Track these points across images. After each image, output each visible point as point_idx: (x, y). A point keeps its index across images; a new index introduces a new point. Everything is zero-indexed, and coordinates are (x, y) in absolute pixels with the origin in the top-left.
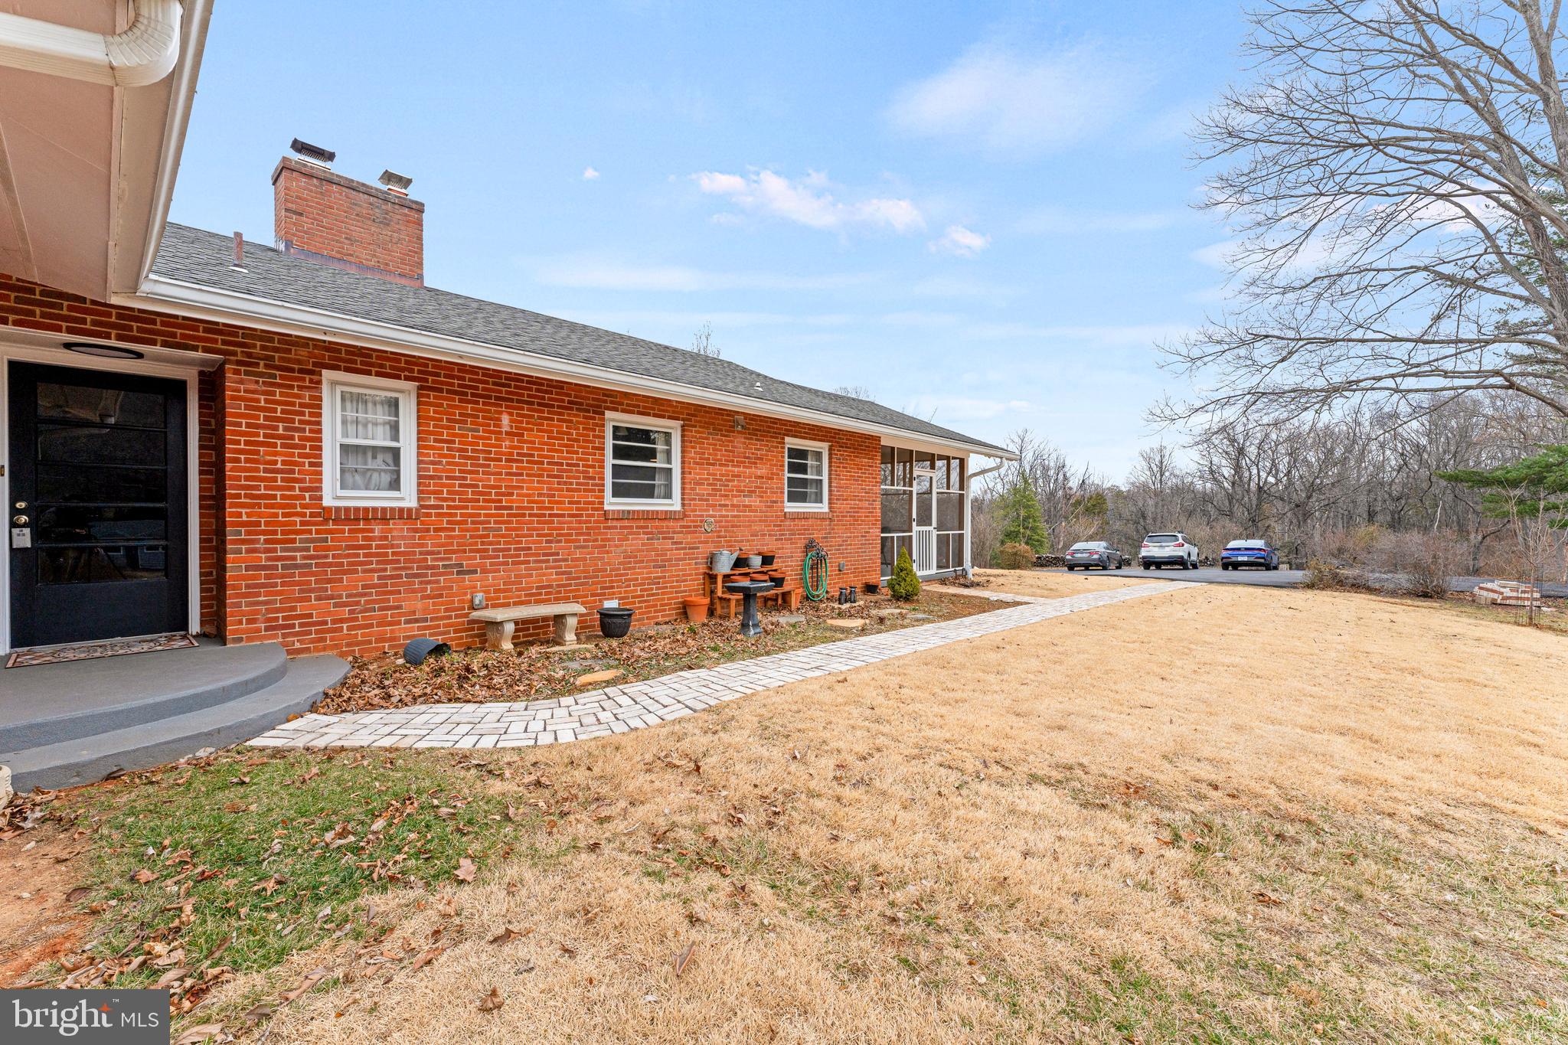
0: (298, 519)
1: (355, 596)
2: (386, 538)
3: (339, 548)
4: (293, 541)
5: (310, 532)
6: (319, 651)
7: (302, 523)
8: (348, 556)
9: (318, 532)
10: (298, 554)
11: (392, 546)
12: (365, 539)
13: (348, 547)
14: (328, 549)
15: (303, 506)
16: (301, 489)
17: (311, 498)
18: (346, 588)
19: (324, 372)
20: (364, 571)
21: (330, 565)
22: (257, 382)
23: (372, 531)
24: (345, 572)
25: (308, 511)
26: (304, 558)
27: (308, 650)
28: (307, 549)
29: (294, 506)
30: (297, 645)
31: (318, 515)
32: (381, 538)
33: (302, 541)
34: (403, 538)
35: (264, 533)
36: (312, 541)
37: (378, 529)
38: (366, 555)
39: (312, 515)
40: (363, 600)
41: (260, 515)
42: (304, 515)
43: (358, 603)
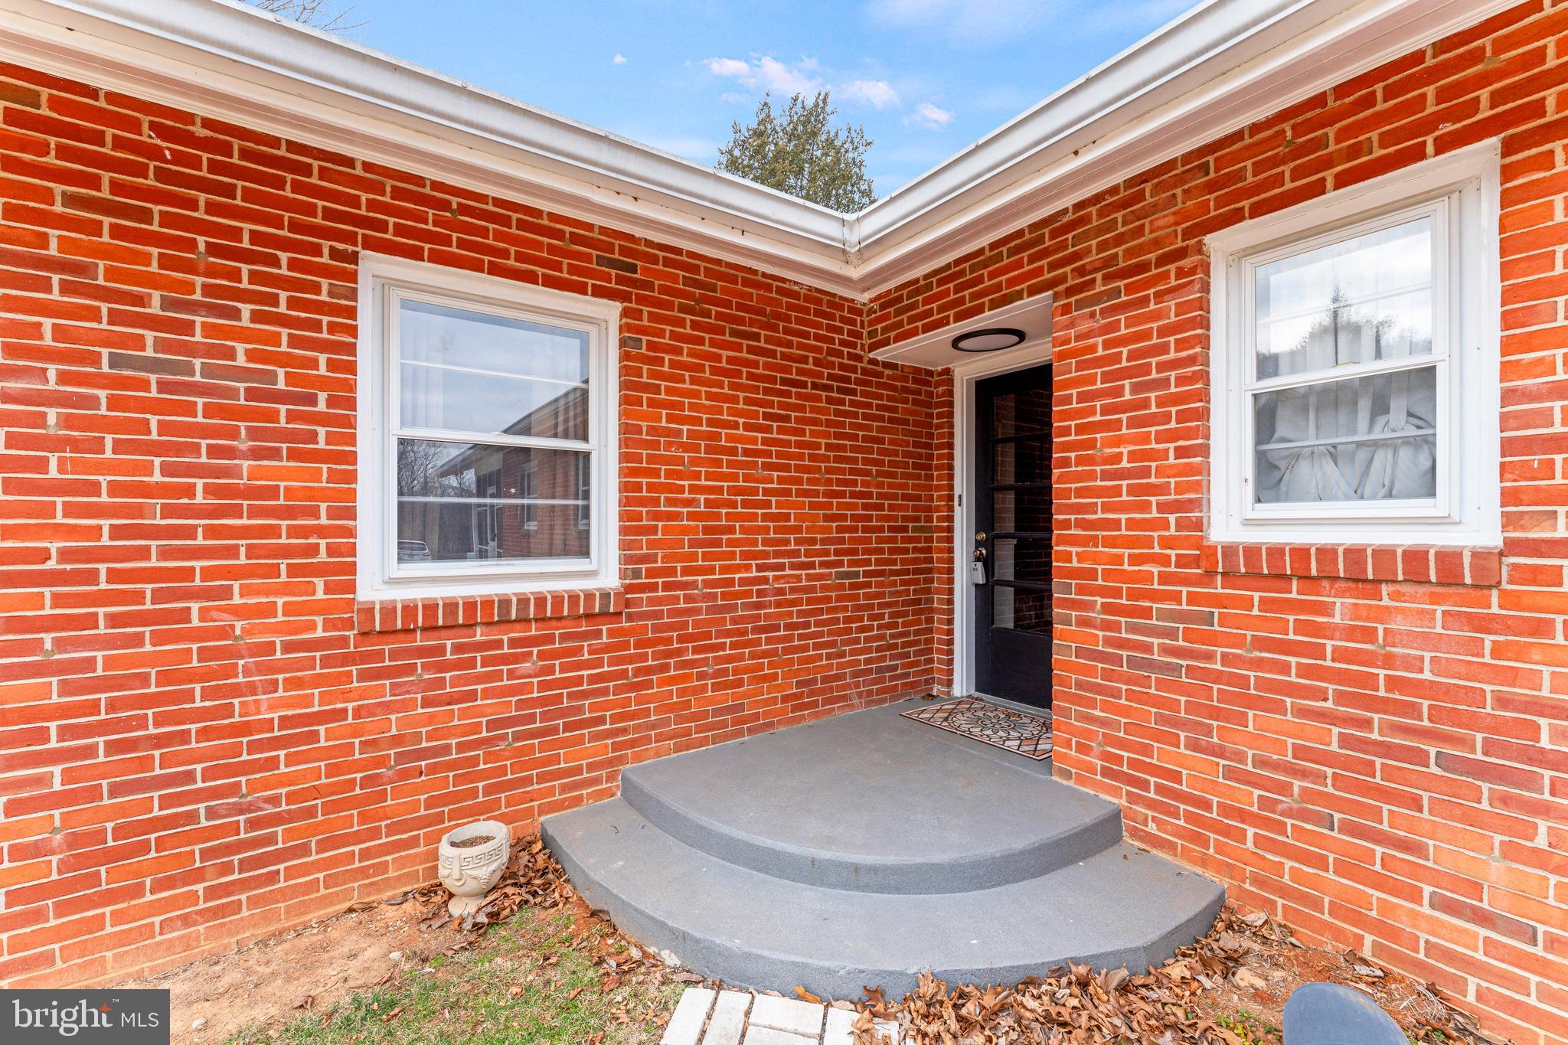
0: (1155, 570)
1: (1275, 766)
2: (1369, 635)
3: (1239, 641)
4: (1147, 613)
5: (1176, 597)
6: (1193, 861)
7: (1164, 578)
8: (1258, 664)
9: (1192, 599)
10: (1156, 641)
11: (1389, 661)
12: (1302, 627)
13: (1260, 643)
14: (1213, 639)
15: (1167, 543)
16: (1162, 507)
17: (1179, 526)
18: (1254, 740)
19: (1208, 239)
20: (1302, 712)
21: (1218, 677)
22: (1092, 315)
23: (1325, 609)
24: (1252, 703)
25: (1173, 553)
26: (1166, 650)
27: (1170, 847)
28: (1171, 634)
29: (1148, 543)
30: (1152, 828)
31: (1195, 562)
32: (1351, 633)
33: (1163, 615)
34: (1427, 640)
35: (1101, 591)
36: (1182, 616)
37: (1341, 608)
38: (1304, 671)
39: (1181, 562)
40: (1297, 784)
41: (1096, 558)
42: (1165, 561)
43: (1284, 789)
